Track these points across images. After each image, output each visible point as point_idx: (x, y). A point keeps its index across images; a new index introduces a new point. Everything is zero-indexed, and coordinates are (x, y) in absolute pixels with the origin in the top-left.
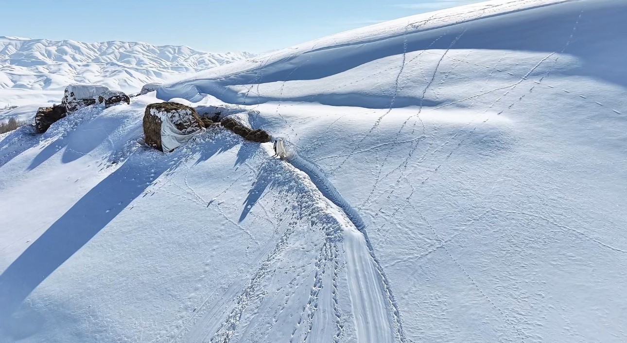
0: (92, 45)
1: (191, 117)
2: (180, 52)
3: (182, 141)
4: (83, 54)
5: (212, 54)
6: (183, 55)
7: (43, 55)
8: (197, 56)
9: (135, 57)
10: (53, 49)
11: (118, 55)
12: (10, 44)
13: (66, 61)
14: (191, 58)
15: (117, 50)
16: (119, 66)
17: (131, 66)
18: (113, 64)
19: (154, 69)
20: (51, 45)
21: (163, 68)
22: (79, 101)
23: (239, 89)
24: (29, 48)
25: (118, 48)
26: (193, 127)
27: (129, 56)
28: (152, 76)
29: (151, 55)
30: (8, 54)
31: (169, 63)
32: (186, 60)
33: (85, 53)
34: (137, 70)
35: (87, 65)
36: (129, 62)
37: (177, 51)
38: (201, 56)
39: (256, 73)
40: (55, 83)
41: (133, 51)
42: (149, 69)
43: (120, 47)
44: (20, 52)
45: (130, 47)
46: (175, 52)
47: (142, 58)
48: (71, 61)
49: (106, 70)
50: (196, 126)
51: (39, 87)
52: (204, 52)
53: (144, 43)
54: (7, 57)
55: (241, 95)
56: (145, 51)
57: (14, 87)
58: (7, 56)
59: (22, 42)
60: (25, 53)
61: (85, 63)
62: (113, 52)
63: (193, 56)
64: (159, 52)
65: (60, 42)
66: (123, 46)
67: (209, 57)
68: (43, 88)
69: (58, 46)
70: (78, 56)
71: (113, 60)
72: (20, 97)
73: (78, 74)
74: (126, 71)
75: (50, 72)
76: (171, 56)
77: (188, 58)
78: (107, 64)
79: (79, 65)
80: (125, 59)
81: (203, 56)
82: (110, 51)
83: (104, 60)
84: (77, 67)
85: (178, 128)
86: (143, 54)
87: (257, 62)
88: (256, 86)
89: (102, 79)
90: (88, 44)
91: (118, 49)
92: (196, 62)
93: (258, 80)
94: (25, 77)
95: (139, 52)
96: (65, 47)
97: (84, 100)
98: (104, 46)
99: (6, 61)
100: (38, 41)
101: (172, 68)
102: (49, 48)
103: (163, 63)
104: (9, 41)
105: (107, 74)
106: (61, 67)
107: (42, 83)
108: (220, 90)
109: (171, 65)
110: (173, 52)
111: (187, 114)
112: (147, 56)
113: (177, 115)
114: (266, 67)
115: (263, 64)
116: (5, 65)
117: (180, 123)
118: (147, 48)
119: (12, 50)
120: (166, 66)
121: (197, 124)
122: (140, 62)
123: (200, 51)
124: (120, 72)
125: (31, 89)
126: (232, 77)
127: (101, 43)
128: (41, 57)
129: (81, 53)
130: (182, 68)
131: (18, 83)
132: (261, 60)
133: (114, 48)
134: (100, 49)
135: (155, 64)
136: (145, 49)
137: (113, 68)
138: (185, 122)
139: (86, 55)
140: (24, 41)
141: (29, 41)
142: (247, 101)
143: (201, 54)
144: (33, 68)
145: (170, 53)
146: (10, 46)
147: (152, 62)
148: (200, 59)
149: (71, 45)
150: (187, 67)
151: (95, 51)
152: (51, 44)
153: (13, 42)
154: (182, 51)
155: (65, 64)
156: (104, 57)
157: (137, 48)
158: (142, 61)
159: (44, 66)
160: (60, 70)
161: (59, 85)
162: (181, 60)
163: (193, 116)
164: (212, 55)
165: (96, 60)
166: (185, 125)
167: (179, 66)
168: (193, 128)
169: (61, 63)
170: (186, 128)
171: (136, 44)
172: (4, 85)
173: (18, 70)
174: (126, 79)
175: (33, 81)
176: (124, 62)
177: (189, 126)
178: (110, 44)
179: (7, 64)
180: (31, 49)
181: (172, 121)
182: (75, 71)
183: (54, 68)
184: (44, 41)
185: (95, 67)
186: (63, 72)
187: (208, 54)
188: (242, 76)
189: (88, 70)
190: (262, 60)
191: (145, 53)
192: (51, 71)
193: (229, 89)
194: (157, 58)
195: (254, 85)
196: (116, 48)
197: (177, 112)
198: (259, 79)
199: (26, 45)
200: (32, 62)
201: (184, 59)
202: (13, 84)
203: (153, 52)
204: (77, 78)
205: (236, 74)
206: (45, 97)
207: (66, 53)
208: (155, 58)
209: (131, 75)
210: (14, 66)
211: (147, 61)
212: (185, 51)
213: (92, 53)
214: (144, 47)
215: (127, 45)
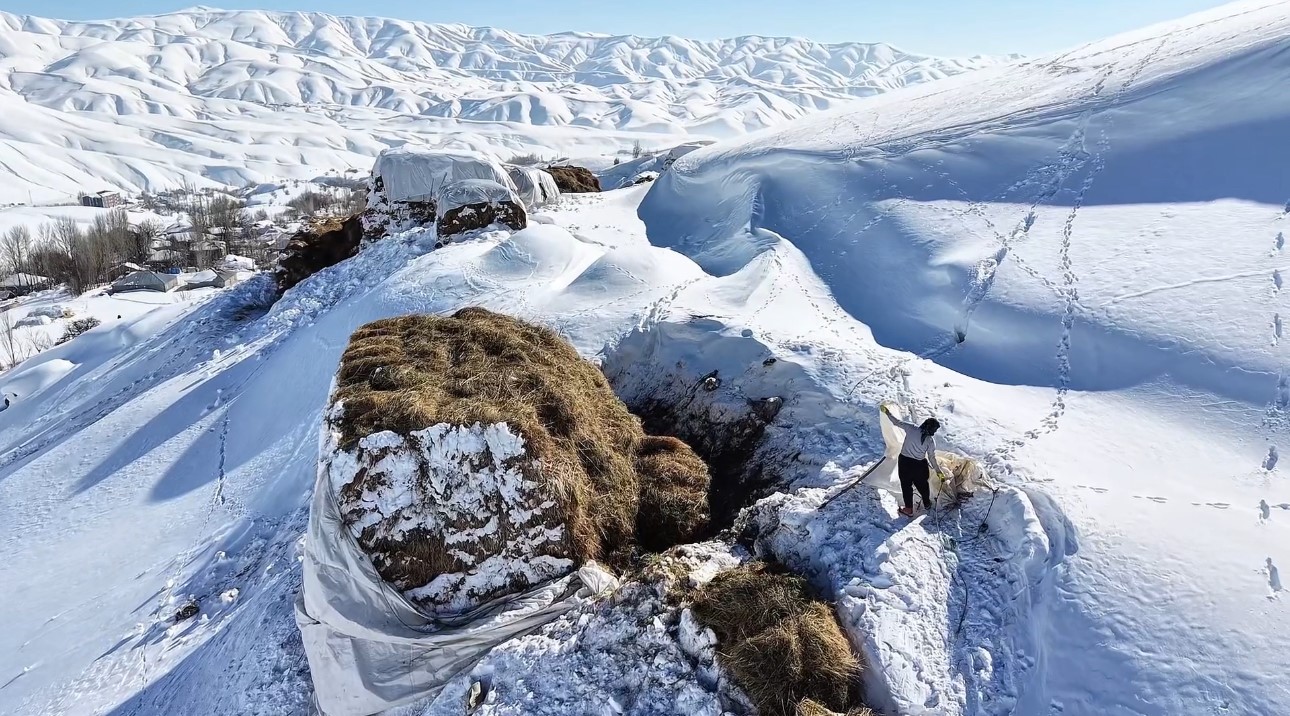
0: (710, 45)
1: (512, 484)
2: (872, 57)
3: (407, 680)
4: (691, 63)
5: (941, 59)
6: (877, 63)
7: (627, 65)
8: (907, 64)
9: (782, 69)
10: (644, 53)
11: (752, 64)
12: (578, 45)
13: (662, 76)
14: (894, 70)
15: (750, 55)
16: (750, 85)
17: (772, 86)
18: (740, 82)
19: (815, 93)
20: (641, 46)
21: (833, 90)
22: (396, 206)
23: (942, 230)
24: (608, 52)
25: (754, 49)
26: (519, 552)
27: (772, 66)
28: (809, 106)
29: (814, 63)
30: (573, 64)
31: (846, 80)
32: (881, 74)
33: (695, 61)
34: (782, 93)
35: (694, 84)
36: (769, 78)
37: (865, 55)
38: (916, 64)
39: (1061, 134)
40: (637, 117)
41: (780, 55)
42: (806, 91)
43: (759, 47)
44: (592, 60)
45: (776, 46)
46: (861, 58)
47: (795, 70)
48: (669, 75)
49: (725, 93)
50: (542, 550)
51: (612, 124)
52: (925, 56)
53: (803, 40)
54: (572, 70)
55: (945, 277)
56: (802, 55)
57: (572, 123)
58: (571, 66)
59: (598, 41)
60: (599, 61)
61: (692, 80)
62: (743, 59)
63: (898, 65)
64: (829, 57)
65: (657, 40)
66: (764, 47)
67: (933, 66)
68: (618, 126)
69: (653, 48)
70: (683, 68)
71: (742, 72)
72: (579, 141)
73: (677, 102)
74: (761, 96)
75: (633, 98)
76: (852, 65)
77: (888, 69)
78: (729, 82)
79: (681, 85)
80: (765, 72)
81: (920, 63)
82: (740, 54)
83: (726, 73)
84: (678, 87)
85: (387, 577)
86: (799, 61)
87: (1077, 70)
88: (1050, 218)
89: (716, 110)
90: (702, 42)
91: (754, 53)
92: (902, 78)
93: (1075, 180)
94: (591, 106)
95: (792, 57)
96: (664, 50)
97: (412, 205)
98: (731, 47)
99: (568, 75)
100: (622, 39)
101: (851, 91)
102: (637, 52)
103: (836, 80)
104: (578, 40)
105: (727, 101)
106: (652, 87)
107: (617, 118)
108: (847, 223)
109: (851, 83)
110: (857, 57)
111: (486, 458)
112: (807, 64)
113: (401, 467)
114: (1130, 96)
115: (1115, 81)
116: (566, 84)
117: (419, 533)
118: (808, 49)
119: (581, 56)
120: (840, 86)
121: (555, 534)
122: (790, 78)
123: (913, 54)
124: (750, 97)
125: (598, 127)
126: (925, 151)
127: (725, 41)
128: (622, 69)
129: (688, 60)
130: (871, 89)
131: (579, 116)
132: (1098, 60)
133: (747, 51)
134: (721, 53)
135: (818, 81)
136: (802, 51)
137: (737, 90)
138: (458, 526)
139: (697, 65)
140: (600, 39)
141: (609, 39)
142: (983, 332)
143: (914, 59)
144: (606, 90)
145: (853, 59)
146: (578, 49)
147: (812, 77)
148: (913, 71)
149: (673, 45)
150: (883, 87)
151: (712, 57)
152: (642, 43)
153: (584, 42)
154: (876, 53)
155: (659, 82)
156: (727, 68)
157: (788, 49)
158: (795, 75)
159: (624, 85)
160: (649, 92)
161: (643, 121)
162: (872, 74)
163: (528, 474)
164: (939, 63)
165: (712, 75)
166: (462, 546)
167: (867, 85)
168: (517, 565)
169: (654, 79)
170: (461, 567)
171: (788, 40)
172: (559, 118)
173: (585, 92)
174: (759, 113)
175: (602, 113)
176: (758, 78)
177: (483, 550)
178: (741, 42)
179: (570, 82)
180: (609, 53)
181: (346, 523)
182: (674, 96)
183: (640, 90)
184: (631, 39)
185: (708, 88)
186: (653, 97)
187: (931, 61)
188: (978, 151)
189: (695, 94)
190: (1107, 58)
191: (802, 59)
192: (636, 94)
193: (891, 224)
194: (825, 70)
195: (1040, 211)
196: (750, 50)
197: (414, 445)
198: (1083, 173)
199: (604, 47)
200: (608, 77)
201: (879, 70)
202: (572, 117)
203: (819, 56)
204: (675, 110)
205: (942, 138)
206: (617, 143)
207: (663, 61)
208: (821, 69)
209: (769, 104)
210: (579, 86)
211: (803, 75)
212: (884, 53)
213: (706, 59)
214: (802, 47)
215: (770, 44)
